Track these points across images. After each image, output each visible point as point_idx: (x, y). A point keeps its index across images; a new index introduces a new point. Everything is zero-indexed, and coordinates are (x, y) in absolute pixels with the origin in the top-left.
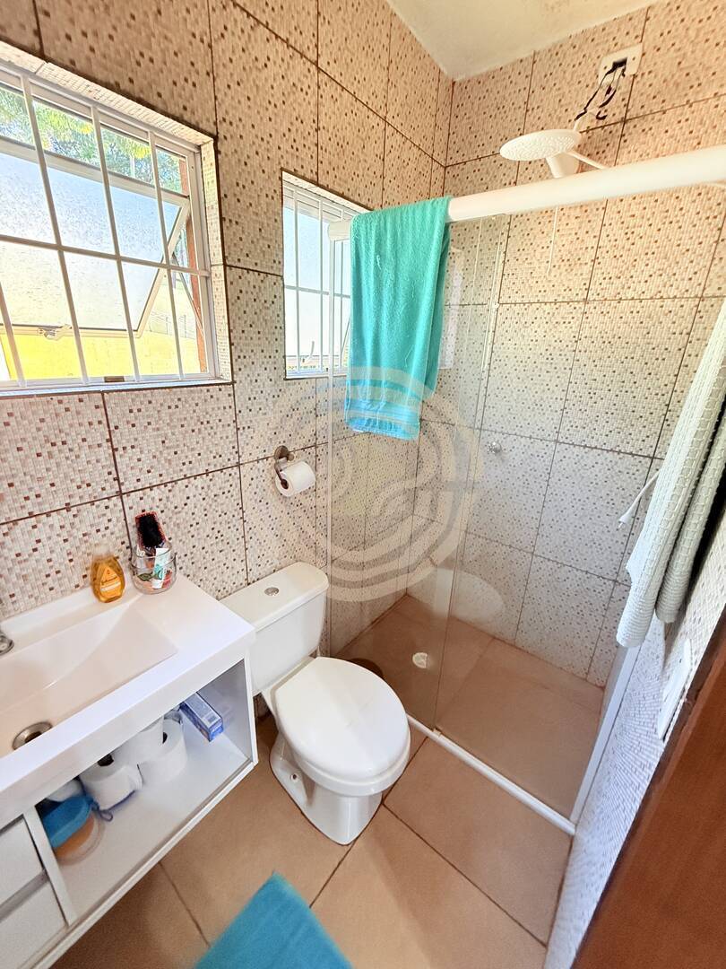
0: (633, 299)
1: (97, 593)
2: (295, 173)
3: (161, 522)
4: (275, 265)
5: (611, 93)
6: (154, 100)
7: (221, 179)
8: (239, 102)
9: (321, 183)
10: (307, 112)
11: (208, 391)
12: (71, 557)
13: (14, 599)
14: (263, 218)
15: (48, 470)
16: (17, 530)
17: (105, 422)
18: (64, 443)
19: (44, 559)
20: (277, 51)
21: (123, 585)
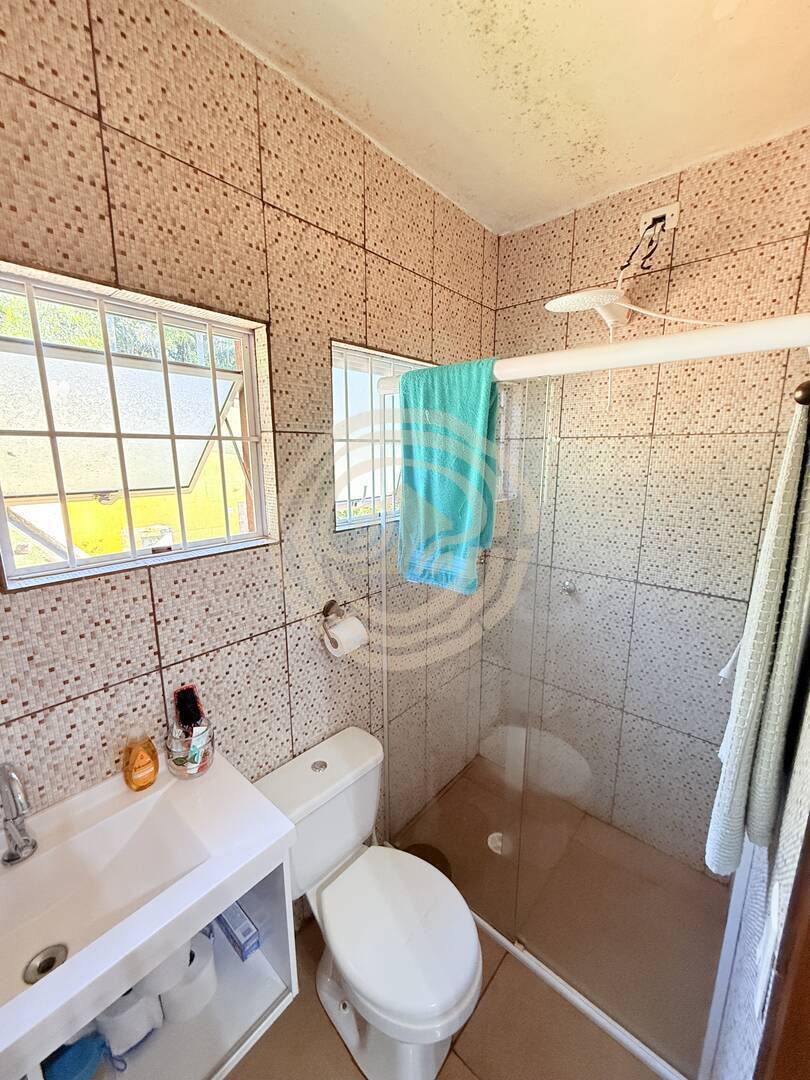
0: (702, 433)
1: (128, 781)
2: (344, 341)
3: (200, 696)
4: (324, 425)
5: (654, 245)
6: (212, 302)
7: (272, 357)
8: (291, 290)
9: (369, 345)
10: (355, 288)
11: (255, 553)
12: (104, 741)
13: (42, 792)
14: (313, 385)
15: (89, 651)
16: (53, 717)
17: (149, 596)
18: (107, 622)
19: (78, 745)
20: (327, 243)
21: (156, 769)
